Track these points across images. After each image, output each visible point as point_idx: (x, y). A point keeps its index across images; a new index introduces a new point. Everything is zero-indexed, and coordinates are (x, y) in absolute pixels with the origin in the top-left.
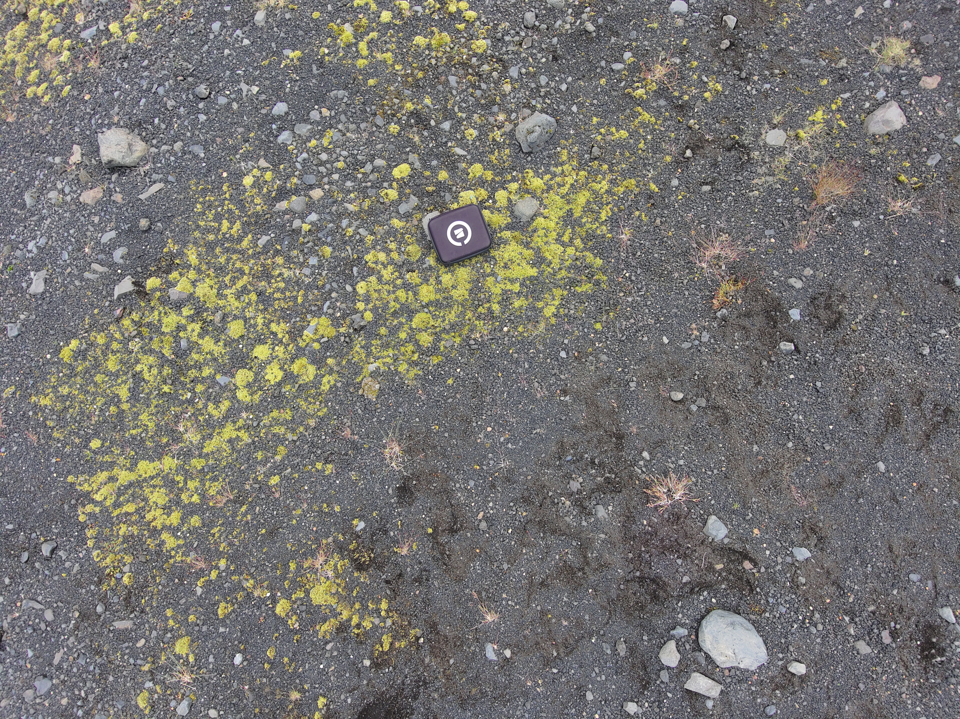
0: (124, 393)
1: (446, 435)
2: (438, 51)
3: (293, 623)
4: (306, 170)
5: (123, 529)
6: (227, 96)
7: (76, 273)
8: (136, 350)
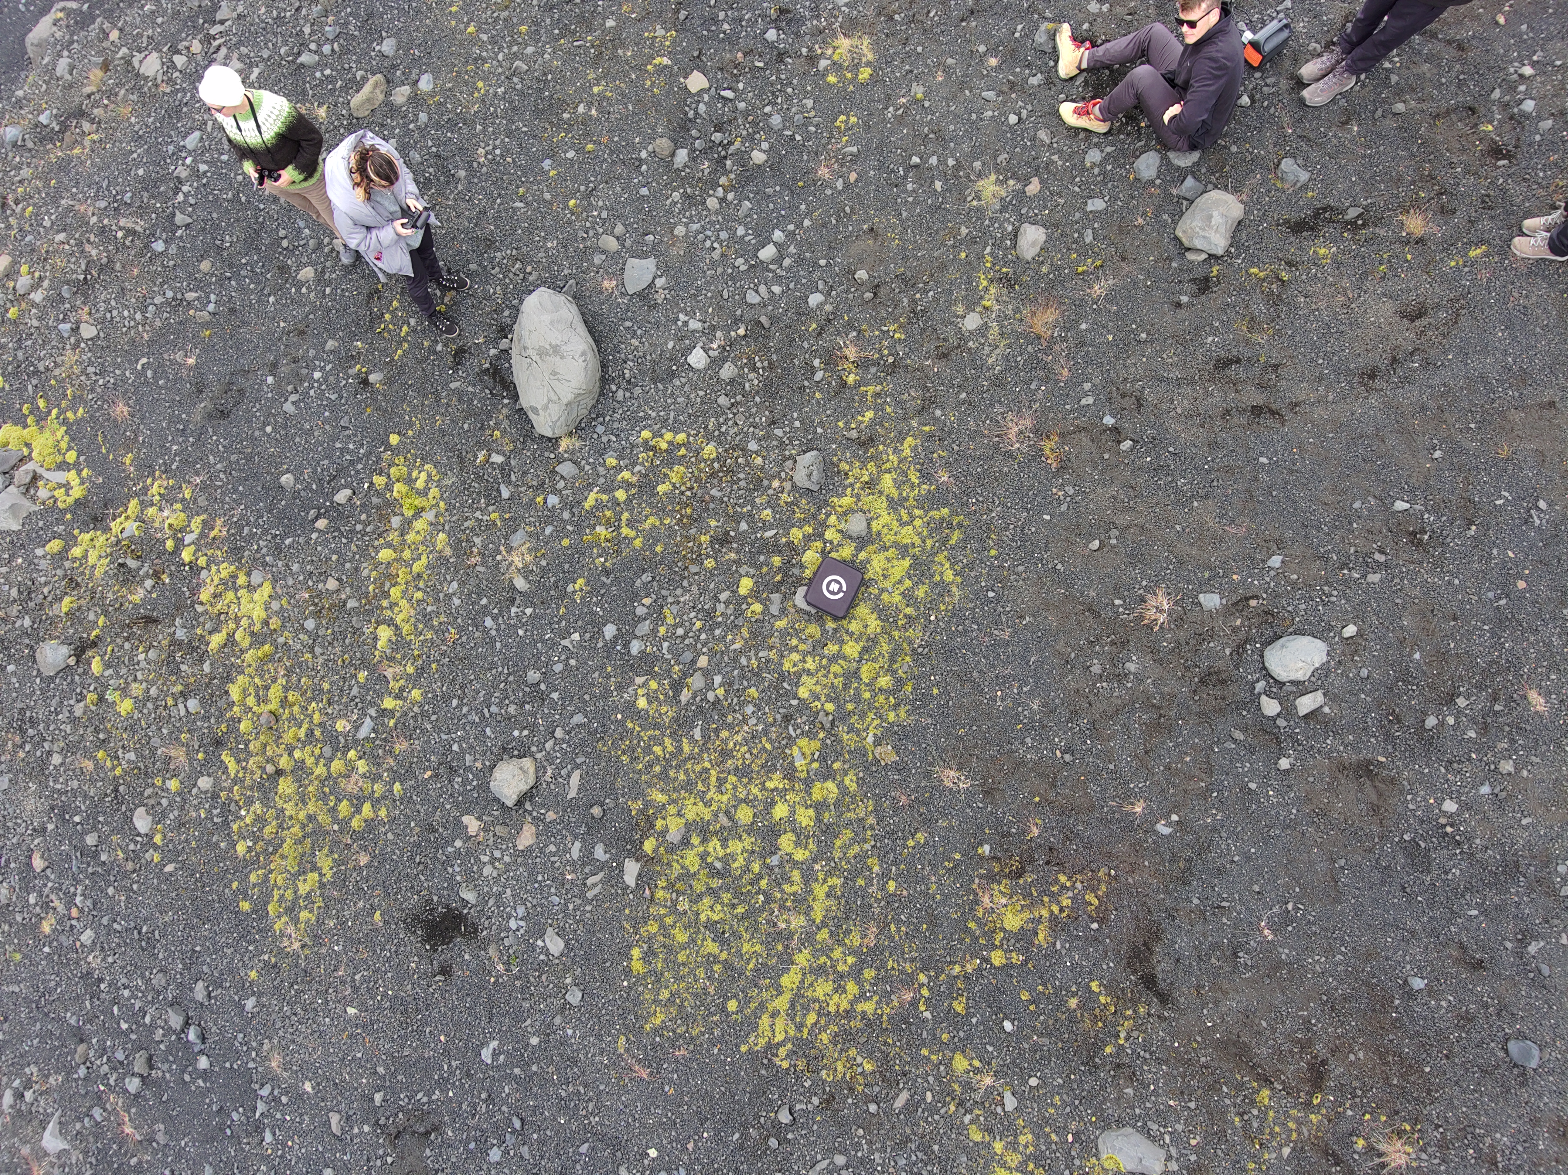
0: (712, 947)
1: (975, 728)
2: (685, 484)
3: (1017, 958)
4: (677, 655)
5: (824, 1037)
6: (559, 661)
7: (579, 902)
8: (687, 907)
